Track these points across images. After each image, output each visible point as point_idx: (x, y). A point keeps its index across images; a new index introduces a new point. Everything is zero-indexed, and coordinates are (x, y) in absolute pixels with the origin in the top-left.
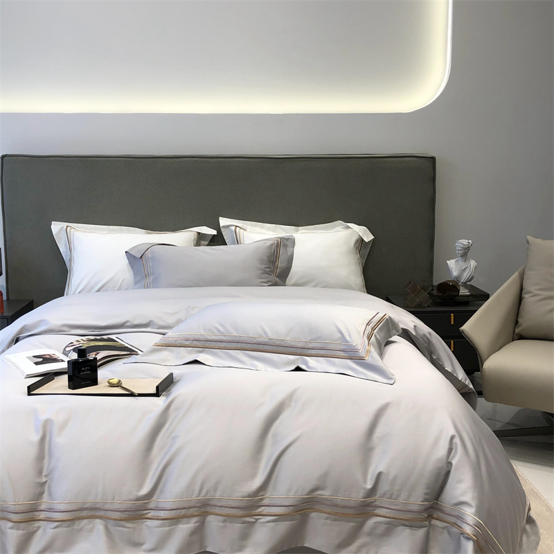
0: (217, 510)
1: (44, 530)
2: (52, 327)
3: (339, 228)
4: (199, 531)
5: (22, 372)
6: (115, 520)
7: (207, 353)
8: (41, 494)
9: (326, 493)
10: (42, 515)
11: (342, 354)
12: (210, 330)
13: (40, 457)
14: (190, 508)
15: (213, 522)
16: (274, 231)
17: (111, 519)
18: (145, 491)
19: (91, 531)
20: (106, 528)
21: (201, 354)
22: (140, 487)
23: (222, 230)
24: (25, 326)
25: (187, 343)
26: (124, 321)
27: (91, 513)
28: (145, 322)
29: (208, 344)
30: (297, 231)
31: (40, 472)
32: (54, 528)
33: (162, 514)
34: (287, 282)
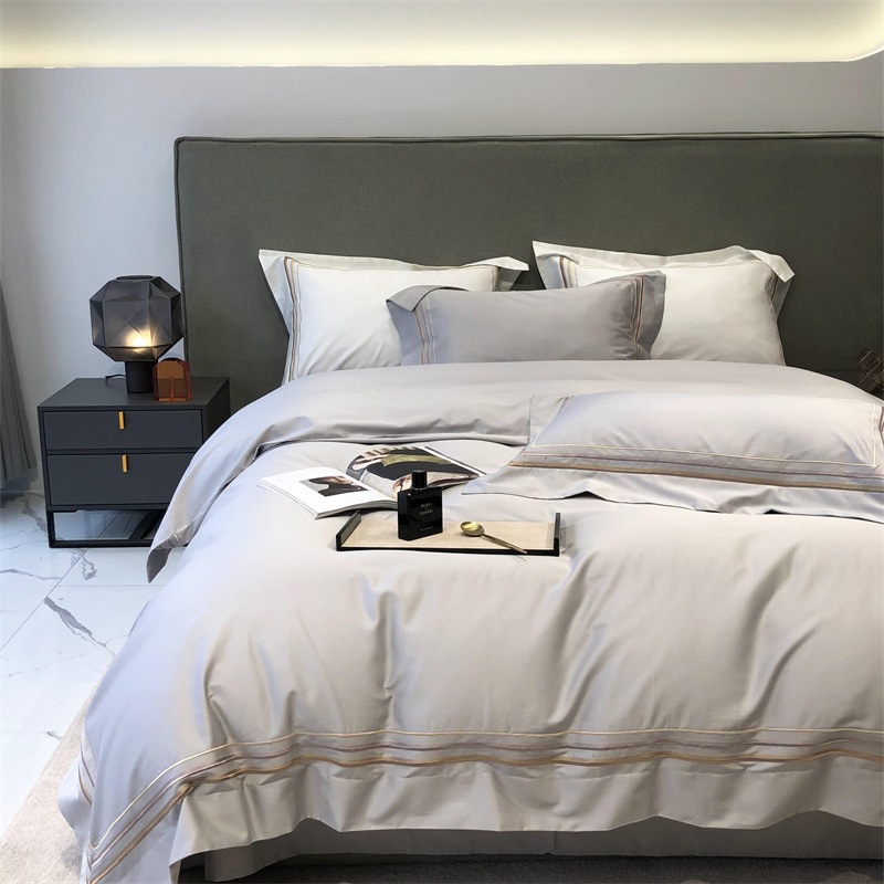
0: (680, 751)
1: (391, 779)
2: (318, 430)
3: (735, 259)
4: (649, 786)
5: (309, 510)
6: (510, 764)
7: (600, 478)
8: (384, 718)
9: (866, 726)
10: (387, 754)
11: (848, 482)
12: (604, 440)
13: (379, 657)
14: (637, 745)
15: (672, 770)
16: (623, 264)
17: (503, 762)
18: (559, 715)
19: (469, 781)
20: (495, 777)
21: (590, 480)
22: (551, 710)
23: (538, 263)
24: (271, 427)
25: (565, 461)
26: (432, 420)
27: (470, 752)
28: (468, 422)
29: (601, 464)
30: (663, 263)
31: (380, 682)
32: (408, 777)
33: (589, 756)
34: (652, 353)
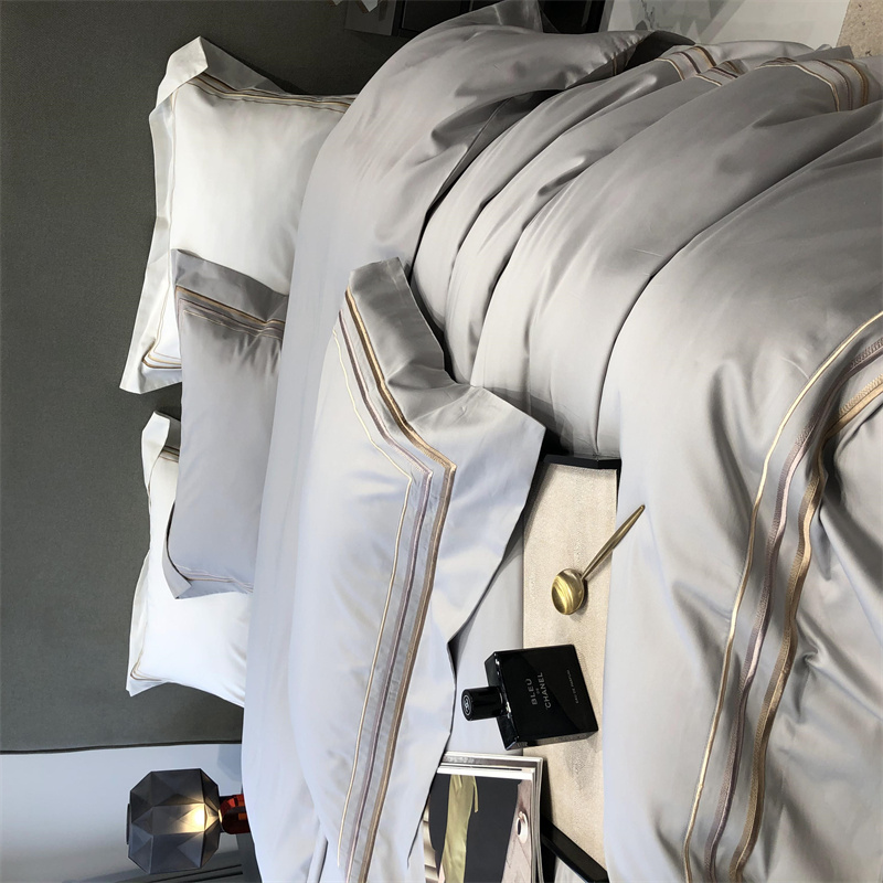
3: (168, 122)
23: (149, 389)
30: (165, 223)
34: (282, 291)
